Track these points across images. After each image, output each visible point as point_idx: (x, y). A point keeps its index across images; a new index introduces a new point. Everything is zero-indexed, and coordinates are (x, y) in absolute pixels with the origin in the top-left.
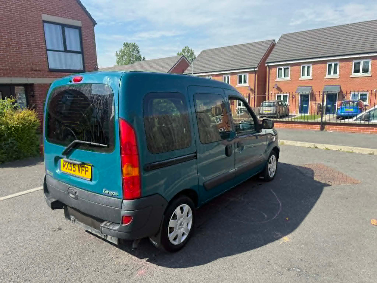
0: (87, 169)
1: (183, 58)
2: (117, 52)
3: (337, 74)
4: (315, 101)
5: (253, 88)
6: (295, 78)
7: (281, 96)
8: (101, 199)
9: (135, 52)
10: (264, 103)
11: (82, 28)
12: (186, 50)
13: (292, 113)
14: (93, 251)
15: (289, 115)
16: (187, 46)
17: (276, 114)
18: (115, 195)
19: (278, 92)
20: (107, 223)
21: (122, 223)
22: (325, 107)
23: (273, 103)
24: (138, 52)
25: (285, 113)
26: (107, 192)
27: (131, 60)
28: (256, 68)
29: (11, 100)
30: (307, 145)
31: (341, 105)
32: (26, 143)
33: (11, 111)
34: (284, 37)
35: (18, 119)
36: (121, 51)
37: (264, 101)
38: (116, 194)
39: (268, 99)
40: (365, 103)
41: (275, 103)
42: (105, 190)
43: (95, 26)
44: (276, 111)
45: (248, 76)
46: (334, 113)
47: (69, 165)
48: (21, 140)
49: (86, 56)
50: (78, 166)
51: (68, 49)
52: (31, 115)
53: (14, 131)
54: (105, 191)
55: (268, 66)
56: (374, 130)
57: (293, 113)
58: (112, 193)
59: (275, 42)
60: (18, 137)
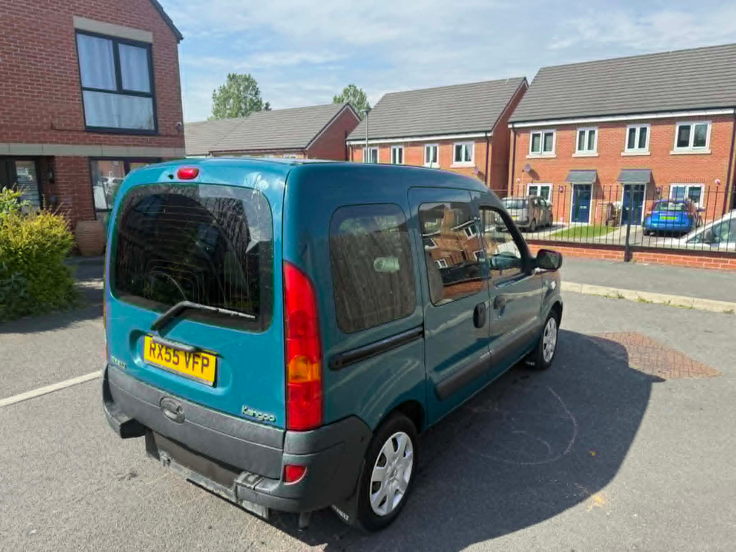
0: (205, 362)
1: (347, 109)
2: (215, 91)
3: (646, 149)
4: (603, 198)
5: (483, 171)
6: (565, 154)
7: (536, 188)
8: (235, 425)
9: (249, 92)
10: (504, 200)
11: (154, 47)
12: (352, 91)
13: (557, 221)
14: (210, 528)
15: (552, 224)
16: (352, 84)
17: (527, 222)
18: (268, 420)
19: (531, 179)
20: (249, 475)
21: (284, 480)
22: (620, 210)
23: (521, 202)
24: (256, 94)
25: (545, 220)
26: (251, 412)
27: (241, 108)
28: (489, 131)
29: (15, 192)
30: (602, 291)
31: (653, 208)
32: (45, 281)
33: (16, 217)
34: (544, 73)
35: (31, 234)
36: (223, 90)
37: (504, 197)
38: (271, 418)
39: (512, 194)
40: (697, 205)
41: (527, 202)
42: (246, 408)
43: (178, 42)
44: (528, 217)
45: (473, 146)
46: (638, 223)
47: (164, 350)
48: (36, 275)
49: (159, 102)
50: (185, 353)
51: (125, 87)
52: (56, 225)
53: (22, 258)
54: (245, 410)
55: (513, 128)
56: (729, 264)
57: (560, 221)
58: (261, 415)
59: (527, 81)
60: (29, 269)
